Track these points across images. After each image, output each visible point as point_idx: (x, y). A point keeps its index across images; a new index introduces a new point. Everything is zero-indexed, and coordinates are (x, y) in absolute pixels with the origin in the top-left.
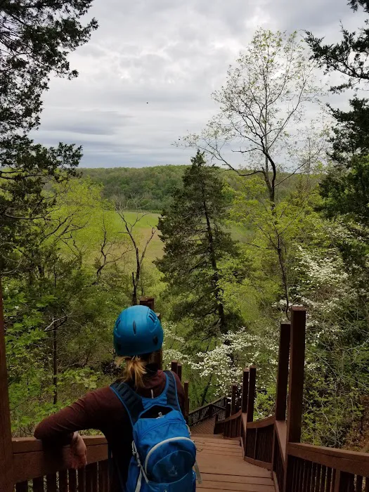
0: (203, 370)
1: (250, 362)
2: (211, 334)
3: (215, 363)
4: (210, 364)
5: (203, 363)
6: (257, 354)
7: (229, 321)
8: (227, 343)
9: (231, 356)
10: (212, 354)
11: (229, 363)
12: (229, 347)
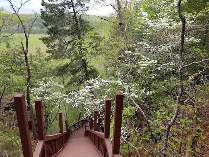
0: (74, 103)
1: (105, 95)
2: (81, 82)
3: (82, 98)
4: (79, 98)
5: (75, 98)
6: (109, 90)
7: (91, 74)
8: (90, 85)
9: (92, 92)
10: (80, 92)
11: (91, 97)
12: (91, 87)
